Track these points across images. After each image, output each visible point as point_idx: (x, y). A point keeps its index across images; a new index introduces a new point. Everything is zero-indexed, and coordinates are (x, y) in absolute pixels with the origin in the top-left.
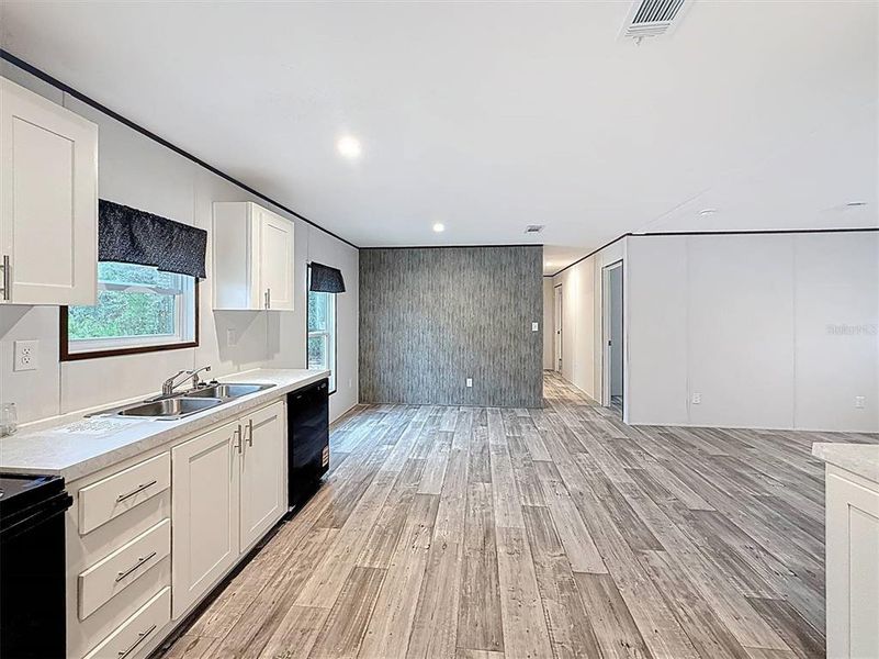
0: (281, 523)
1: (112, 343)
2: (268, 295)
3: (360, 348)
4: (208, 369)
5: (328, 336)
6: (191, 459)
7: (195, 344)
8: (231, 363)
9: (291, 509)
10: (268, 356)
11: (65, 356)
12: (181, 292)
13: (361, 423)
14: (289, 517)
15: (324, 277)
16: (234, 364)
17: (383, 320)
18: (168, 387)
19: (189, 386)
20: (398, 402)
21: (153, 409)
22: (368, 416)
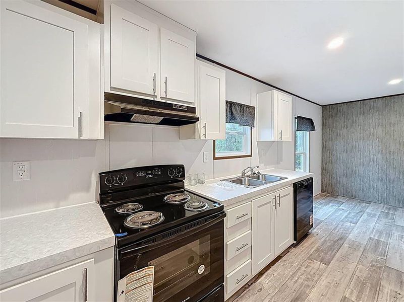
0: (290, 248)
1: (221, 154)
2: (281, 133)
3: (322, 161)
4: (258, 167)
5: (305, 154)
6: (258, 207)
7: (250, 156)
8: (263, 165)
9: (295, 242)
10: (278, 163)
11: (215, 158)
12: (245, 134)
13: (326, 205)
14: (294, 246)
15: (304, 123)
16: (264, 165)
17: (339, 146)
18: (244, 173)
19: (250, 173)
20: (351, 196)
21: (239, 181)
22: (330, 201)
